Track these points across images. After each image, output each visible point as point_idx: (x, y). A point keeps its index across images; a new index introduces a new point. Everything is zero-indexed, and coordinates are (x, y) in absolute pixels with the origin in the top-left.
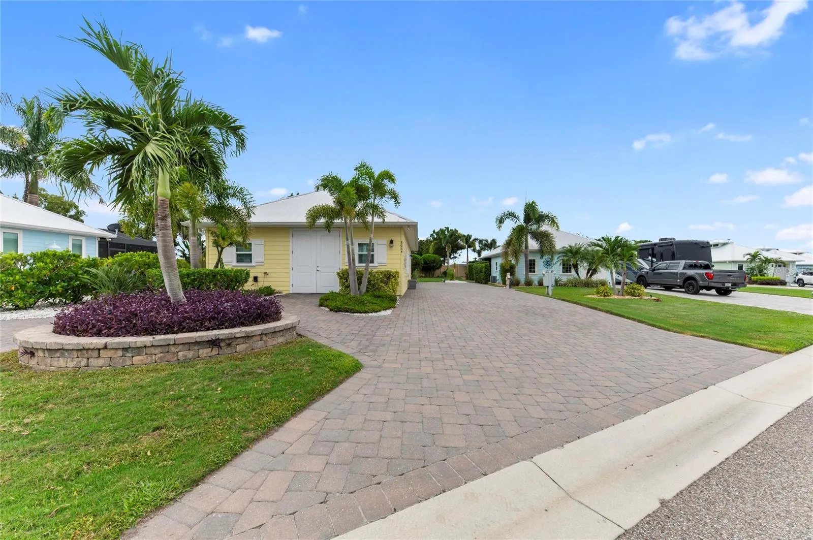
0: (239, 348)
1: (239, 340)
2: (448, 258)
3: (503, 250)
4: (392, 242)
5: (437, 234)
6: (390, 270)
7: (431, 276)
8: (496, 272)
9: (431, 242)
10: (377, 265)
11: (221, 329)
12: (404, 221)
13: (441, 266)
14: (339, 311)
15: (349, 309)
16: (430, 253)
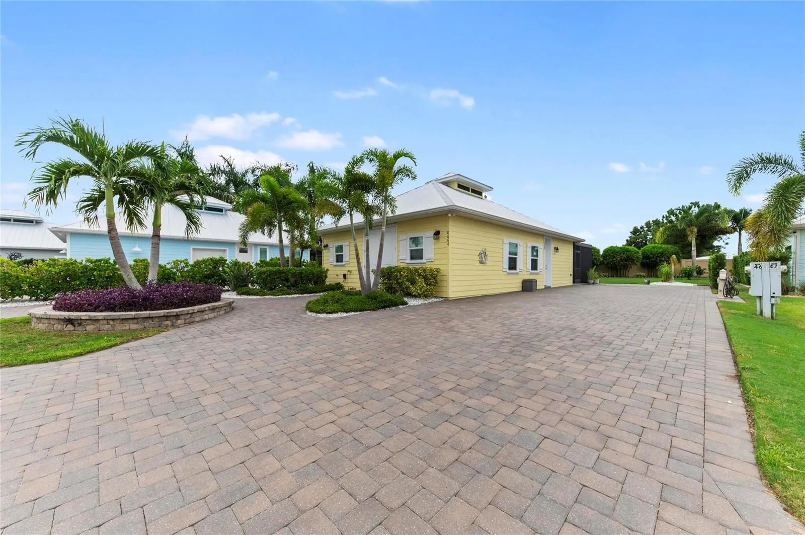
0: (89, 328)
1: (86, 321)
2: (693, 248)
4: (437, 233)
9: (662, 226)
10: (425, 261)
16: (656, 243)
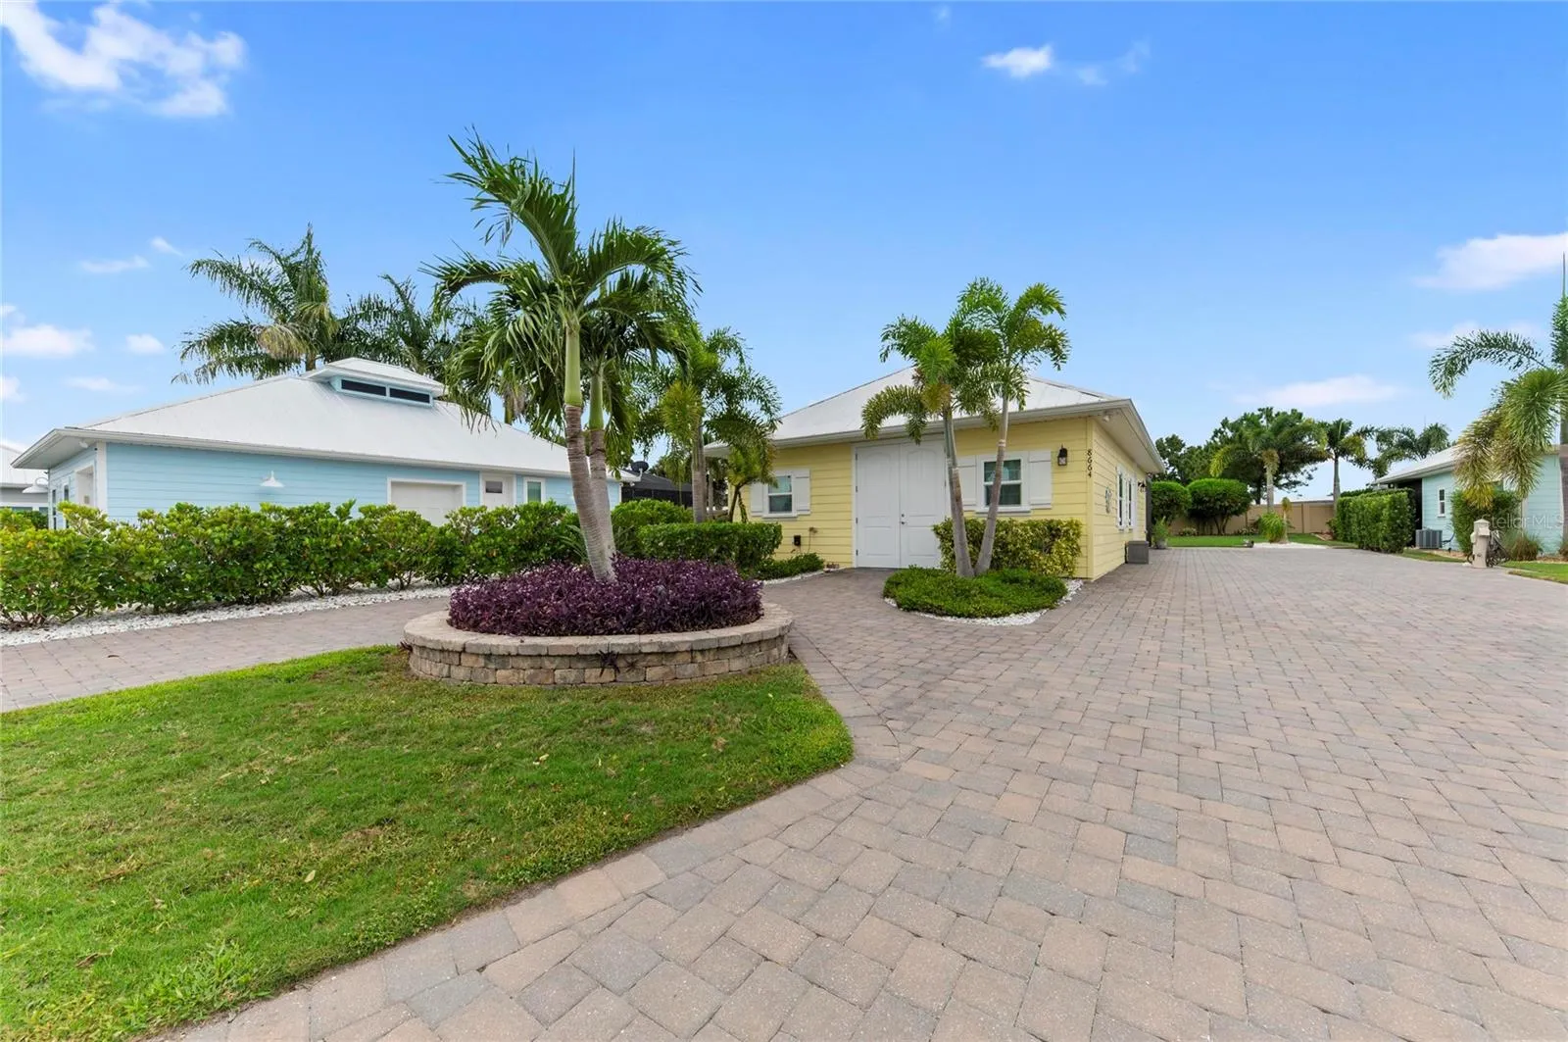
0: (652, 673)
1: (649, 658)
2: (1270, 485)
3: (1464, 453)
4: (1063, 453)
5: (1234, 427)
6: (1056, 518)
7: (1216, 531)
8: (1437, 517)
9: (1218, 448)
10: (1028, 508)
11: (631, 634)
12: (1096, 400)
13: (1245, 506)
14: (914, 610)
15: (932, 605)
16: (1211, 477)
